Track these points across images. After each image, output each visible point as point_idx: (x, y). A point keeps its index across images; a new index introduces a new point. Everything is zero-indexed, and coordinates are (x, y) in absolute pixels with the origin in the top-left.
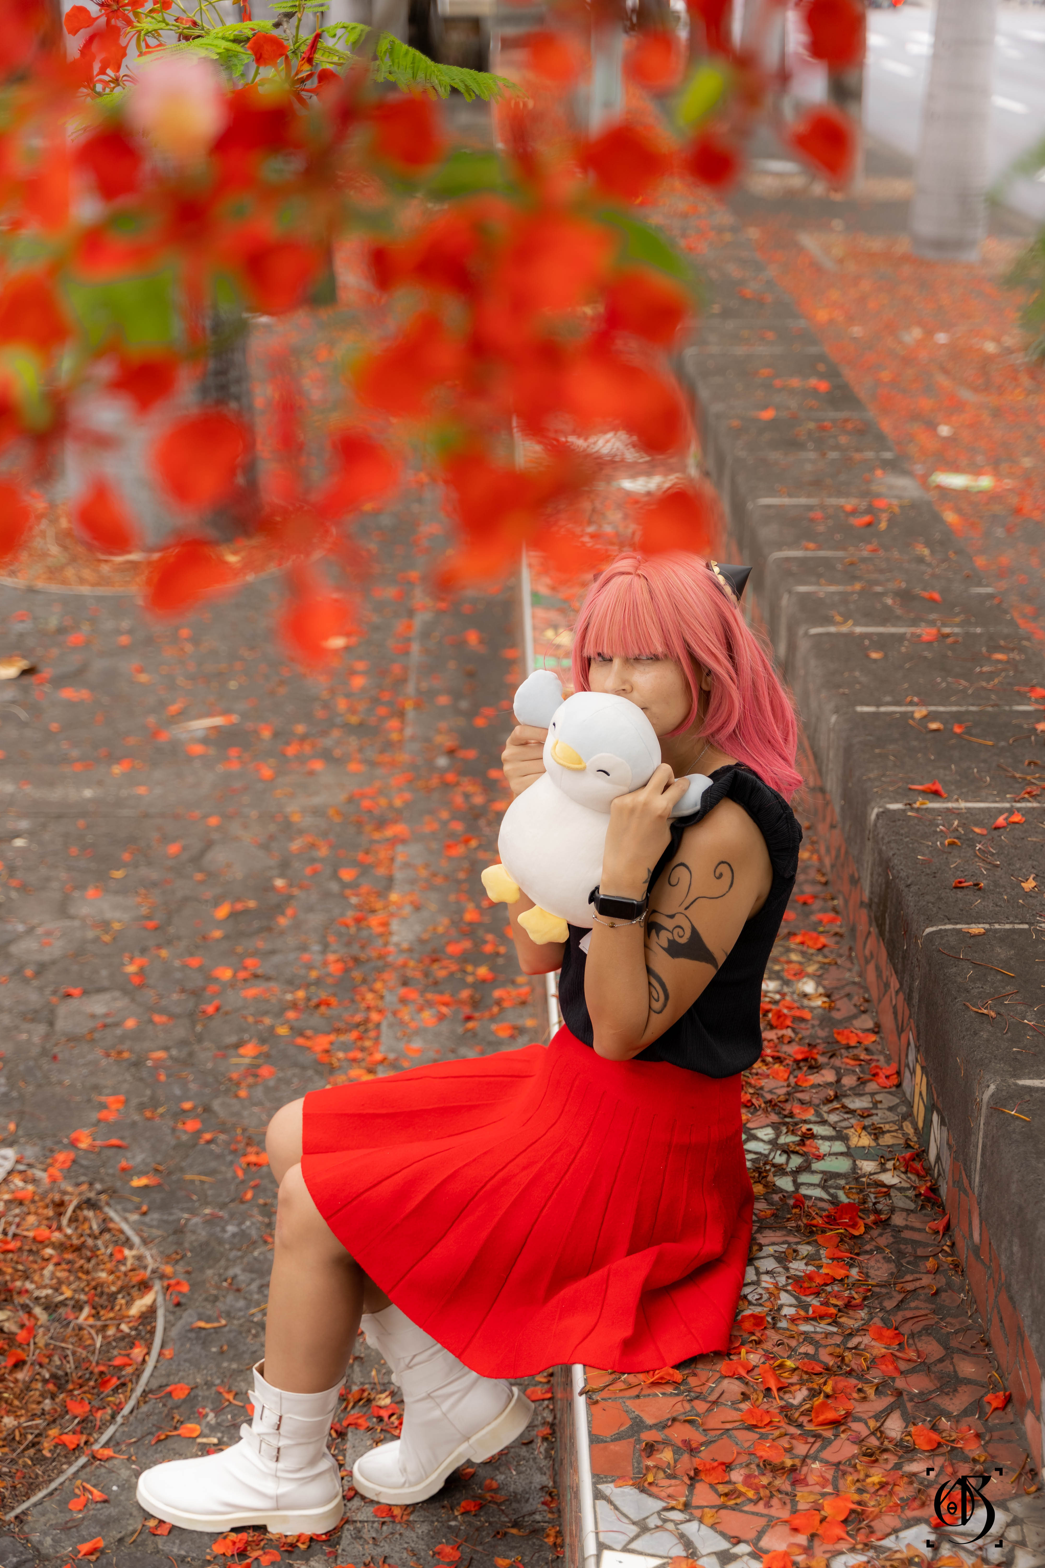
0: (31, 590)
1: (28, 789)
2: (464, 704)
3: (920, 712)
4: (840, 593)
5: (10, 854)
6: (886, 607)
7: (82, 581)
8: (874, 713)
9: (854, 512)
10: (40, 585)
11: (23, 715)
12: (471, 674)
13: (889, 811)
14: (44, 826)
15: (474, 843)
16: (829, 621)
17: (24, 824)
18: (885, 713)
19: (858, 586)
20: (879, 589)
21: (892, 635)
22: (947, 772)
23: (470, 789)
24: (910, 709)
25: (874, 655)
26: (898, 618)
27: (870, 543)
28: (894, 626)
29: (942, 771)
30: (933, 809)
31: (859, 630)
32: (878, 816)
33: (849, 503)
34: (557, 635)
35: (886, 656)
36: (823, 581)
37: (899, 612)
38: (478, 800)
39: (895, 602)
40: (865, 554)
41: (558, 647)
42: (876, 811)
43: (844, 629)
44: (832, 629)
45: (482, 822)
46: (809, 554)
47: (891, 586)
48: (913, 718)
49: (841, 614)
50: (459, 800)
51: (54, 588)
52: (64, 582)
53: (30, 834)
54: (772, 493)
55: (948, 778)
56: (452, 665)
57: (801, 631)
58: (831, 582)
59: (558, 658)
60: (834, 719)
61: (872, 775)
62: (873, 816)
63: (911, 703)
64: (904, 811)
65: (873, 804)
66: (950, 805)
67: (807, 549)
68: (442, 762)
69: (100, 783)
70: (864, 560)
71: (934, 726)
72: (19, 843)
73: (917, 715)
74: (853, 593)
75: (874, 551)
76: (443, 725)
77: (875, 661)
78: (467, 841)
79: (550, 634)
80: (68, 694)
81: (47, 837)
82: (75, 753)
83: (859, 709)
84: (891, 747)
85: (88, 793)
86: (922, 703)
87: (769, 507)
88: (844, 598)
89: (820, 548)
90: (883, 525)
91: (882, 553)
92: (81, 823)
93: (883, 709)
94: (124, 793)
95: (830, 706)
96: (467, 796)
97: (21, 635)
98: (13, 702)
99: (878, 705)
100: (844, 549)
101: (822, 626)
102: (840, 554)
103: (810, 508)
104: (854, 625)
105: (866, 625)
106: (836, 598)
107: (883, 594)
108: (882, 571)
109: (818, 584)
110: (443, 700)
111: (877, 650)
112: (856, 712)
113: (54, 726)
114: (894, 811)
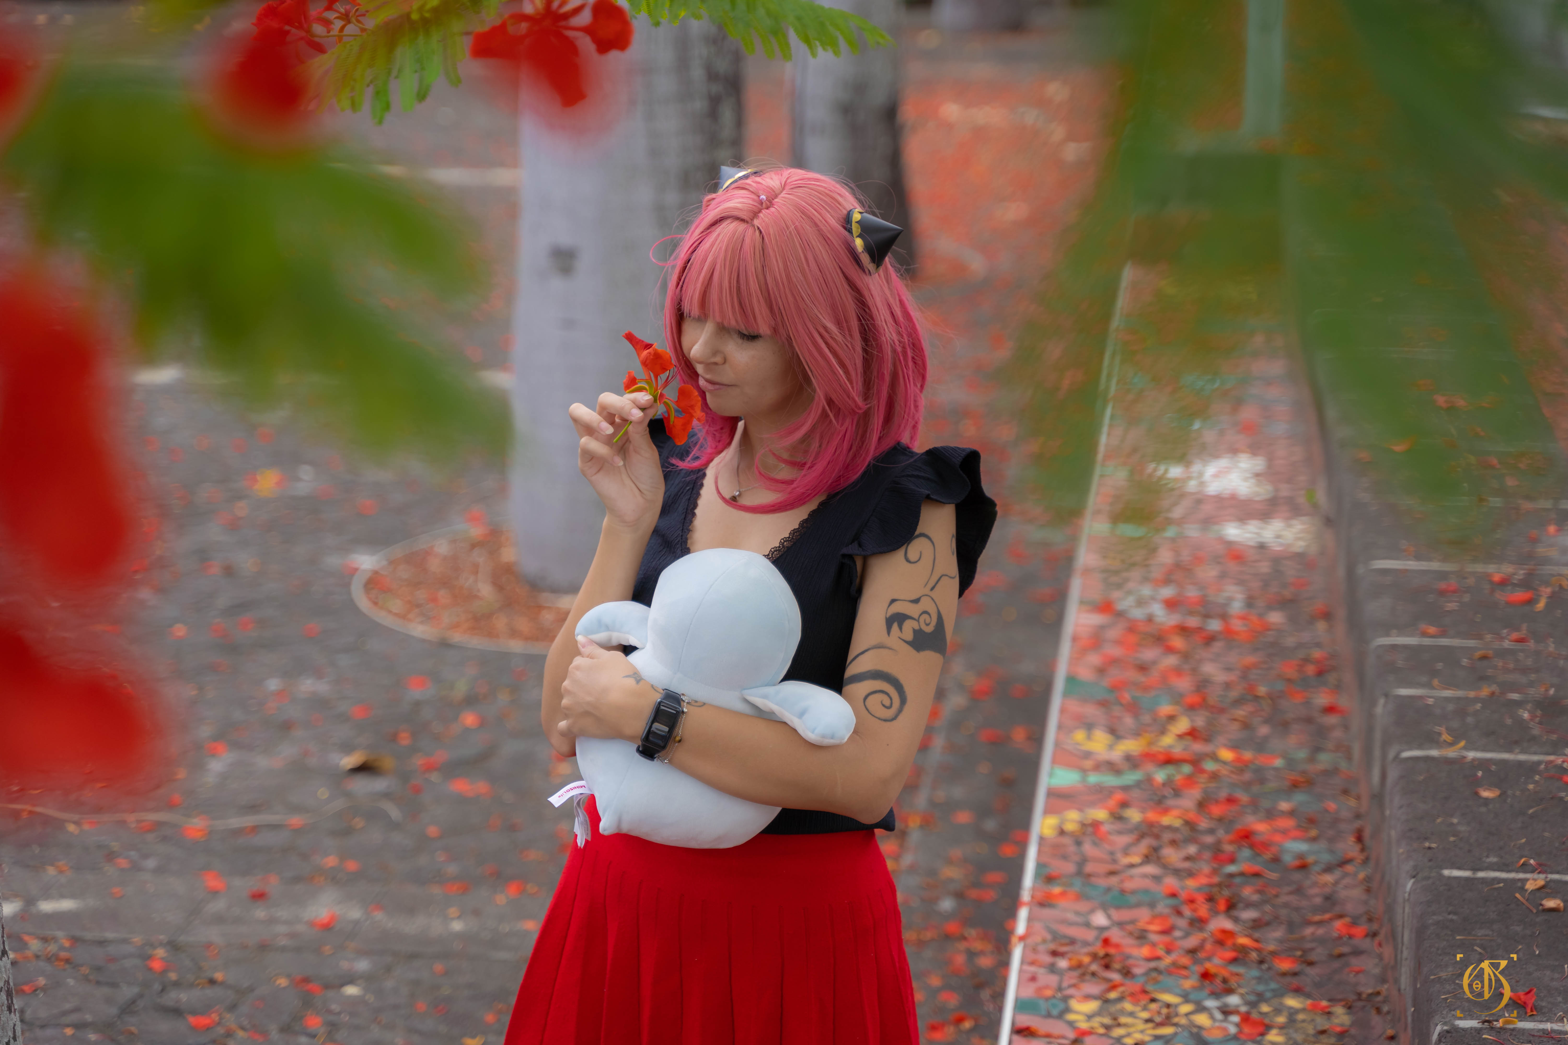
0: (444, 644)
1: (379, 916)
2: (990, 825)
3: (1535, 880)
4: (1459, 699)
5: (335, 1007)
6: (1521, 724)
7: (514, 633)
8: (1467, 879)
9: (1504, 583)
10: (457, 637)
11: (394, 812)
12: (1007, 783)
13: (1457, 1029)
14: (388, 969)
15: (967, 1025)
16: (1432, 740)
17: (363, 965)
18: (1483, 880)
19: (1485, 692)
20: (1515, 696)
21: (1520, 764)
22: (1556, 976)
23: (978, 946)
24: (1521, 876)
25: (1485, 794)
26: (1533, 739)
27: (1518, 629)
28: (1523, 752)
29: (1548, 973)
30: (1523, 1031)
31: (1471, 755)
32: (1441, 1036)
33: (1497, 571)
34: (1089, 738)
35: (1503, 794)
36: (1436, 682)
37: (1536, 731)
38: (985, 962)
39: (1533, 717)
40: (1507, 644)
41: (1088, 755)
42: (1439, 1028)
43: (1451, 753)
44: (1434, 753)
45: (985, 994)
46: (1427, 641)
47: (1536, 692)
48: (1522, 889)
49: (1450, 731)
50: (960, 959)
51: (476, 642)
52: (491, 634)
53: (368, 979)
54: (1394, 552)
55: (1555, 984)
56: (984, 768)
57: (1391, 754)
58: (1448, 685)
59: (1084, 771)
60: (1410, 884)
61: (1443, 974)
62: (1435, 1037)
63: (1524, 868)
64: (1479, 1031)
65: (1437, 1018)
66: (1548, 1026)
67: (1424, 634)
68: (947, 904)
69: (476, 913)
70: (1503, 653)
71: (1551, 903)
72: (351, 990)
73: (1530, 886)
74: (1476, 700)
75: (1521, 640)
76: (957, 852)
77: (1487, 801)
78: (960, 1020)
79: (1080, 736)
80: (461, 786)
81: (389, 984)
82: (452, 869)
83: (1446, 872)
84: (1480, 933)
85: (457, 926)
86: (1541, 868)
87: (1385, 572)
88: (1462, 708)
89: (1443, 634)
90: (1541, 605)
91: (1532, 644)
92: (438, 967)
93: (1481, 874)
94: (505, 928)
95: (1408, 866)
96: (971, 955)
97: (418, 704)
98: (387, 795)
99: (1475, 870)
100: (1479, 637)
101: (1420, 747)
102: (1471, 643)
103: (1443, 575)
104: (1465, 748)
105: (1484, 750)
106: (1451, 707)
107: (1519, 704)
108: (1524, 671)
109: (1429, 686)
110: (964, 817)
111: (1491, 786)
112: (1442, 876)
113: (432, 830)
114: (1464, 1030)
